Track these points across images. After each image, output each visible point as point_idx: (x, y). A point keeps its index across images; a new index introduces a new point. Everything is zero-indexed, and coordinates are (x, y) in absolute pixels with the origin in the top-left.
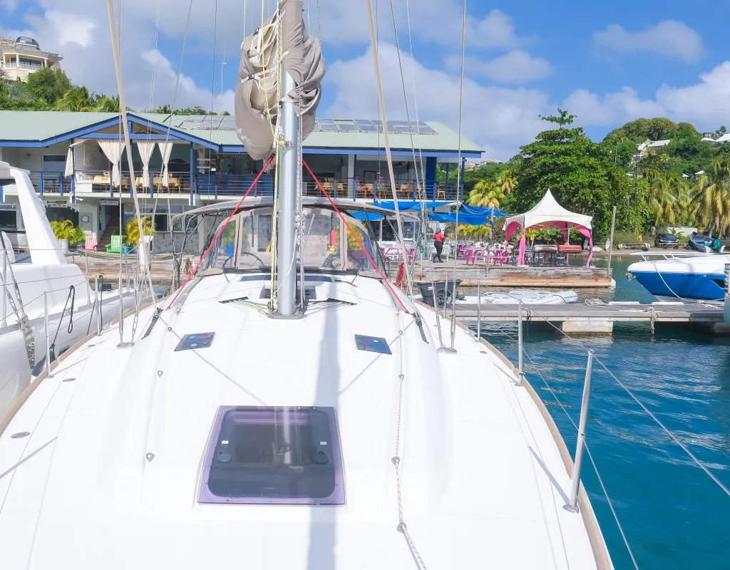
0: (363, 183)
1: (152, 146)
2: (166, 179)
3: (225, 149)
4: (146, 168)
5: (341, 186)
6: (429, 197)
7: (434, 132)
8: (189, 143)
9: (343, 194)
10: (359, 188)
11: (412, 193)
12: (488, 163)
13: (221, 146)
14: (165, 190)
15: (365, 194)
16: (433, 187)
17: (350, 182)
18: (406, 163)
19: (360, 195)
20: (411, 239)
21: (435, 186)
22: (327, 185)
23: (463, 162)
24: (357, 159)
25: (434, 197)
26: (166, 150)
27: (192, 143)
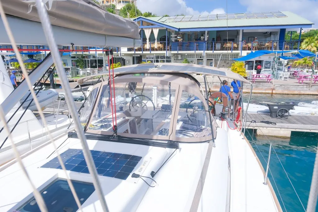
0: (247, 43)
1: (150, 30)
2: (156, 45)
3: (181, 30)
4: (148, 41)
5: (235, 45)
6: (280, 49)
7: (285, 16)
8: (166, 29)
9: (237, 49)
10: (244, 46)
11: (271, 47)
12: (310, 30)
13: (179, 29)
14: (157, 50)
15: (247, 48)
16: (283, 44)
17: (240, 43)
18: (269, 33)
19: (244, 49)
20: (269, 69)
21: (284, 43)
22: (228, 45)
23: (301, 30)
24: (244, 32)
25: (283, 48)
26: (156, 32)
27: (167, 28)
